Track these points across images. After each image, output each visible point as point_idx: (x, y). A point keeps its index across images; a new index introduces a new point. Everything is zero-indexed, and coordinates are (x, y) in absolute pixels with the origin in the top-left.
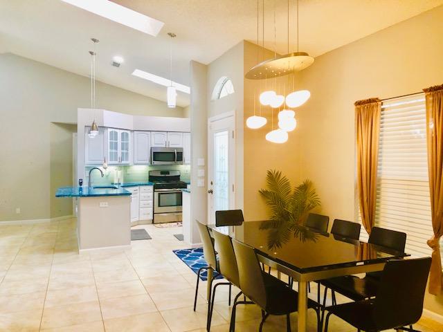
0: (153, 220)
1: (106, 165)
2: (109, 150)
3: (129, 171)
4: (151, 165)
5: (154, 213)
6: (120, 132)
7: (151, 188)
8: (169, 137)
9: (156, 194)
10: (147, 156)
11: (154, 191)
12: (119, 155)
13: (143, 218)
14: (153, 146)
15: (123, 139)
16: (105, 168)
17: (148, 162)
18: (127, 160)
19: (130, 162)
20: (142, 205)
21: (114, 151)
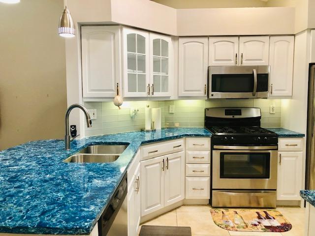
0: (210, 201)
1: (119, 99)
2: (126, 71)
3: (173, 109)
4: (209, 99)
5: (211, 189)
6: (149, 38)
7: (206, 142)
8: (242, 45)
9: (217, 155)
10: (200, 82)
11: (212, 149)
12: (149, 80)
13: (191, 195)
14: (213, 63)
15: (156, 51)
16: (119, 105)
17: (202, 93)
18: (165, 89)
19: (171, 93)
20: (189, 172)
21: (137, 72)
